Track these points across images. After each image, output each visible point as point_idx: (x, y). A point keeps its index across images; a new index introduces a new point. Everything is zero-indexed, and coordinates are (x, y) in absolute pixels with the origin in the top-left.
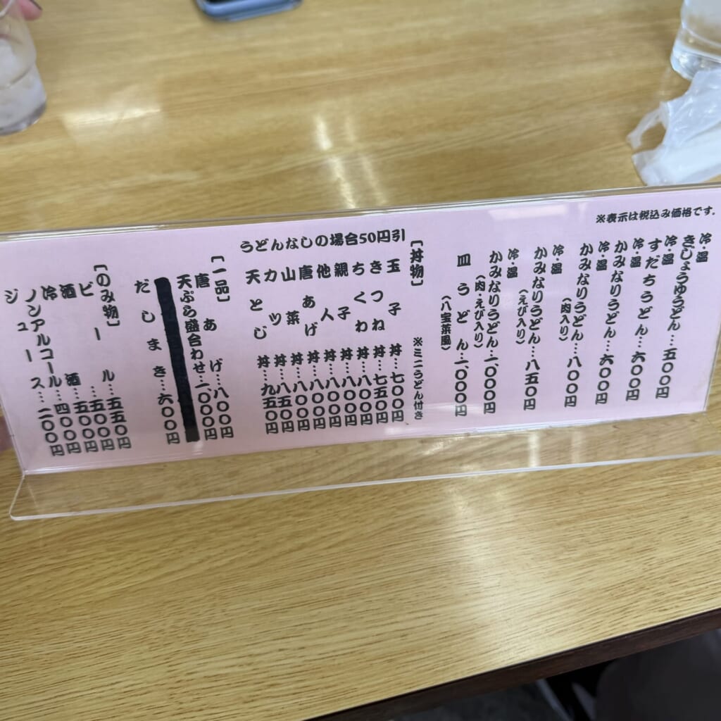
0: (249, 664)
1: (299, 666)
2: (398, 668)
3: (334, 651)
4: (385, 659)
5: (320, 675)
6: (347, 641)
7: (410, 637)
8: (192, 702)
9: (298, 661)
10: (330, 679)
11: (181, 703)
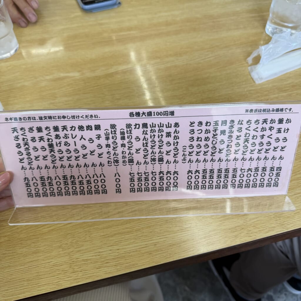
0: (99, 255)
1: (117, 256)
2: (153, 256)
3: (130, 250)
4: (148, 253)
5: (125, 259)
6: (135, 247)
7: (157, 246)
8: (78, 268)
9: (117, 254)
10: (128, 260)
11: (74, 269)
